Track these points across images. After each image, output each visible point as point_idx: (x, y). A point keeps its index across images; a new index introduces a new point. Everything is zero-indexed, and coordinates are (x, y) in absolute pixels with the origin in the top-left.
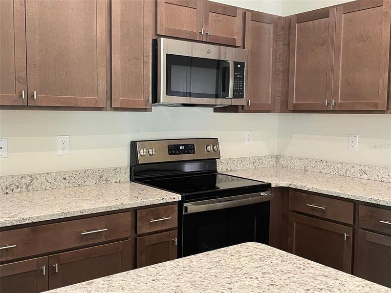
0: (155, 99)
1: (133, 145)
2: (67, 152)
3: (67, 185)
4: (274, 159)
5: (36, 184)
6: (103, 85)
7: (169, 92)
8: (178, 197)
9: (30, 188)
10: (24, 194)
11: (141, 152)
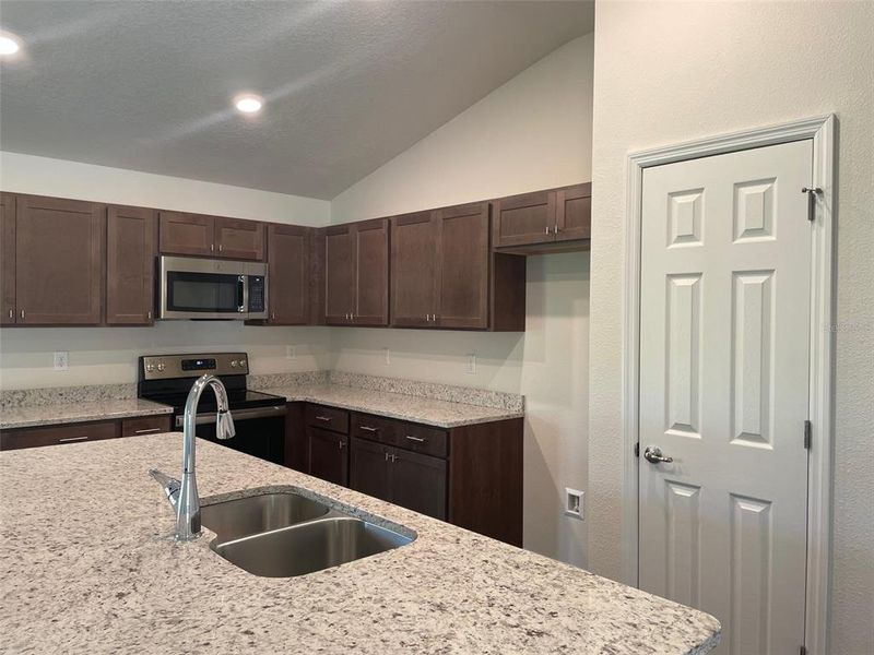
0: (157, 314)
1: (141, 360)
2: (65, 367)
3: (64, 401)
4: (324, 375)
5: (28, 399)
6: (96, 302)
7: (170, 307)
8: (170, 410)
9: (22, 403)
10: (15, 410)
11: (148, 367)
